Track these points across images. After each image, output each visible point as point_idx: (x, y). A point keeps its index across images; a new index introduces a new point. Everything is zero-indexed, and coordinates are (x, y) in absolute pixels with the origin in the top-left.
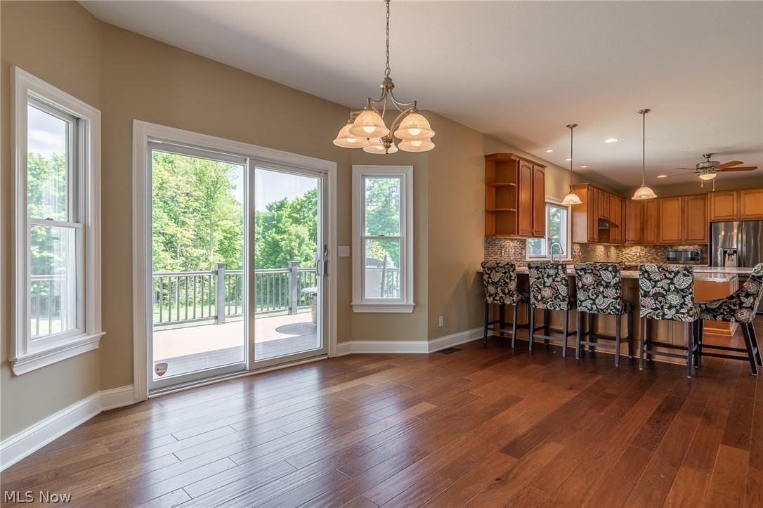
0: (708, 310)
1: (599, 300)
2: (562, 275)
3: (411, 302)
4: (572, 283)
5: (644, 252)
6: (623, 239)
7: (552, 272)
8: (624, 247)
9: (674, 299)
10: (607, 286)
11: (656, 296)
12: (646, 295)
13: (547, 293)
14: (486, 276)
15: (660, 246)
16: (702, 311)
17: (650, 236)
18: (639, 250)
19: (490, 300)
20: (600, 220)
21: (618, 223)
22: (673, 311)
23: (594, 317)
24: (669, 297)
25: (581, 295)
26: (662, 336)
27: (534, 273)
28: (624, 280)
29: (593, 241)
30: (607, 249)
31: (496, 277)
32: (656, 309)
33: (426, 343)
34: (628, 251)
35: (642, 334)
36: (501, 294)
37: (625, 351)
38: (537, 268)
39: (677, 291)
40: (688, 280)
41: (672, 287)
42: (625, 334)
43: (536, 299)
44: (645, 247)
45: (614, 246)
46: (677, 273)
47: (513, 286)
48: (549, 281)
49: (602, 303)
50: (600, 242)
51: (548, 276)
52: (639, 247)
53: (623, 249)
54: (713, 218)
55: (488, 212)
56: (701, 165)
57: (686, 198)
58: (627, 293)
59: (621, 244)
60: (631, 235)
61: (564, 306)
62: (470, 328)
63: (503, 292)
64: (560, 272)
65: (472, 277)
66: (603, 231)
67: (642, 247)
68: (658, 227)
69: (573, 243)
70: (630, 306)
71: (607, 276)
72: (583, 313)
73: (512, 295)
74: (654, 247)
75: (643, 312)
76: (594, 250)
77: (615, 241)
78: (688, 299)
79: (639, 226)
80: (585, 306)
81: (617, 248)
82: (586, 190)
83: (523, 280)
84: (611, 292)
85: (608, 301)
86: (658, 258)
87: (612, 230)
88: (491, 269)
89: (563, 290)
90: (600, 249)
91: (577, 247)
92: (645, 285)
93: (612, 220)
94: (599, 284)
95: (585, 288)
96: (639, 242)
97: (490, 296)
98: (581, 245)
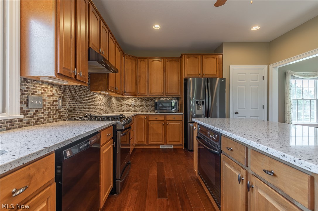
5: (137, 103)
6: (122, 90)
8: (123, 98)
15: (148, 98)
18: (133, 101)
30: (109, 98)
34: (125, 102)
44: (138, 98)
45: (115, 97)
52: (133, 99)
53: (122, 101)
54: (186, 76)
57: (167, 60)
59: (121, 95)
60: (128, 88)
67: (136, 99)
74: (144, 98)
77: (115, 91)
81: (118, 99)
86: (147, 108)
87: (112, 75)
96: (134, 94)
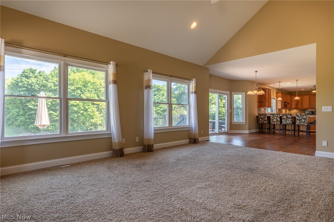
0: (311, 123)
1: (287, 121)
2: (279, 116)
3: (245, 122)
4: (281, 118)
6: (291, 107)
7: (276, 115)
8: (291, 110)
9: (303, 120)
10: (289, 118)
11: (299, 120)
12: (297, 120)
13: (275, 120)
14: (259, 117)
15: (303, 110)
16: (309, 123)
17: (300, 107)
19: (260, 122)
20: (284, 102)
21: (289, 103)
22: (303, 123)
23: (285, 125)
24: (302, 120)
25: (283, 120)
26: (301, 129)
27: (272, 116)
28: (293, 117)
29: (282, 108)
30: (286, 110)
31: (262, 117)
32: (299, 123)
33: (248, 131)
34: (292, 111)
35: (297, 128)
36: (263, 121)
37: (293, 133)
38: (273, 115)
39: (304, 119)
40: (306, 117)
41: (303, 118)
42: (293, 129)
43: (272, 121)
44: (298, 110)
46: (304, 115)
47: (266, 119)
48: (275, 118)
49: (288, 122)
50: (284, 108)
51: (275, 116)
52: (296, 110)
55: (258, 101)
56: (313, 88)
57: (311, 95)
58: (293, 120)
59: (290, 109)
60: (293, 106)
61: (279, 123)
62: (255, 129)
63: (264, 120)
64: (278, 115)
65: (255, 117)
66: (285, 105)
68: (302, 104)
69: (276, 109)
70: (294, 123)
71: (289, 116)
72: (283, 124)
73: (266, 121)
74: (301, 110)
75: (297, 123)
76: (282, 111)
78: (306, 120)
79: (296, 103)
80: (284, 123)
81: (289, 110)
82: (280, 94)
83: (269, 117)
84: (290, 119)
85: (289, 121)
86: (300, 112)
87: (288, 105)
88: (261, 115)
89: (279, 119)
90: (284, 110)
91: (278, 110)
92: (297, 118)
93: (288, 102)
94: (287, 118)
95: (284, 119)
96: (296, 108)
97: (260, 121)
98: (279, 109)
